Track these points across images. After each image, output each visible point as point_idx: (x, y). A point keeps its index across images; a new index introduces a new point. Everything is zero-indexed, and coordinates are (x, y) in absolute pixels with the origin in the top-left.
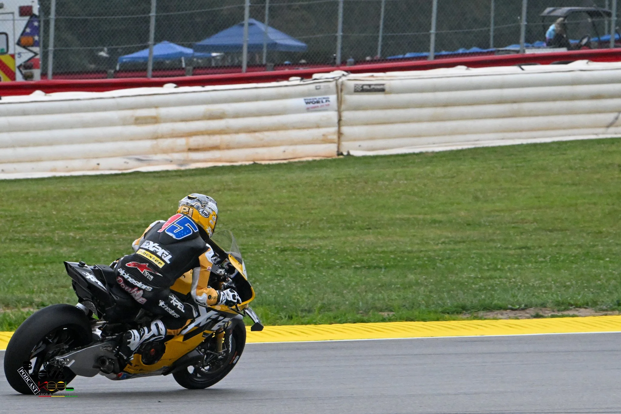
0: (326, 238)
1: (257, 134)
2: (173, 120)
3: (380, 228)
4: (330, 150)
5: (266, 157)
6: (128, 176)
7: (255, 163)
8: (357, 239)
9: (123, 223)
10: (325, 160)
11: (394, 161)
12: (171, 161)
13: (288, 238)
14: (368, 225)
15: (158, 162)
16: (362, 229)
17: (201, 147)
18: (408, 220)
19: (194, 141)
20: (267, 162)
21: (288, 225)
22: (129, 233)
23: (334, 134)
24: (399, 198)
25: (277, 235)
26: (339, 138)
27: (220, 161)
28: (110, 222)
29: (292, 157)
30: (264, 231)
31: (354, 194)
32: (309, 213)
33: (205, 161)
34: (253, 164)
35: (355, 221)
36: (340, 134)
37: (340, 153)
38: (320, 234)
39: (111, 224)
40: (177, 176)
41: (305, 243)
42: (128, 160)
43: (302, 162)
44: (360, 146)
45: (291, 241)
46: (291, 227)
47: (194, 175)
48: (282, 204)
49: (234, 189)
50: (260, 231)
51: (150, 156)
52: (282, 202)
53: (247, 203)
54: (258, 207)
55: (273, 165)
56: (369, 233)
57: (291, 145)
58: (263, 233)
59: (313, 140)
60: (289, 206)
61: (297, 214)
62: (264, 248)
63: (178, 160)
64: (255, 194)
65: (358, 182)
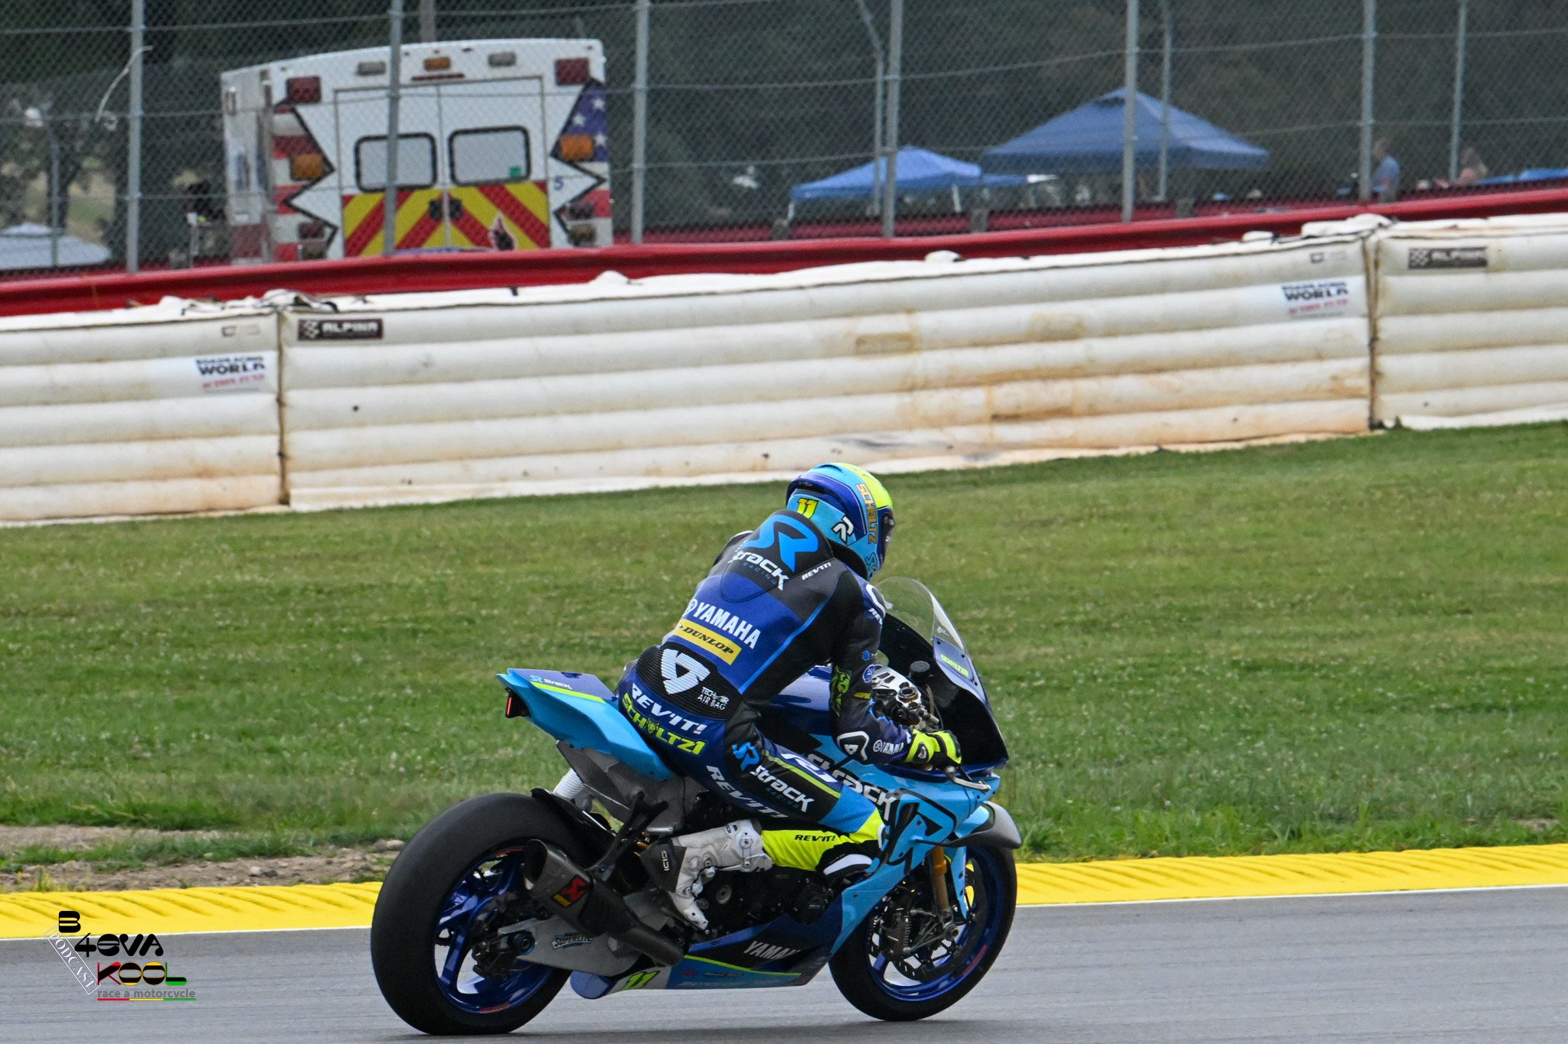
0: (1359, 636)
1: (1165, 378)
2: (952, 343)
3: (1494, 610)
4: (1350, 415)
5: (1190, 434)
7: (1161, 451)
8: (1435, 637)
10: (1338, 440)
11: (1517, 441)
12: (950, 447)
13: (1260, 637)
14: (1462, 603)
15: (915, 451)
16: (1447, 612)
17: (1023, 410)
19: (1008, 396)
20: (1192, 448)
21: (1260, 605)
23: (1360, 374)
24: (1536, 533)
25: (1233, 630)
26: (1373, 383)
27: (1074, 445)
29: (1252, 433)
30: (1200, 619)
31: (1421, 526)
32: (1311, 574)
33: (1036, 446)
34: (1157, 452)
35: (1428, 593)
36: (1375, 374)
37: (1376, 422)
38: (1342, 627)
40: (967, 483)
41: (1307, 649)
42: (839, 446)
43: (1281, 446)
44: (1426, 404)
45: (1270, 644)
46: (1266, 608)
47: (1011, 481)
48: (1239, 551)
49: (1116, 516)
50: (1189, 619)
51: (895, 434)
52: (1241, 546)
53: (1151, 550)
54: (1180, 560)
55: (1207, 455)
56: (1466, 623)
57: (1251, 403)
58: (1197, 624)
59: (1306, 391)
60: (1259, 557)
61: (1281, 575)
62: (1203, 663)
63: (966, 443)
64: (1170, 528)
65: (1428, 496)
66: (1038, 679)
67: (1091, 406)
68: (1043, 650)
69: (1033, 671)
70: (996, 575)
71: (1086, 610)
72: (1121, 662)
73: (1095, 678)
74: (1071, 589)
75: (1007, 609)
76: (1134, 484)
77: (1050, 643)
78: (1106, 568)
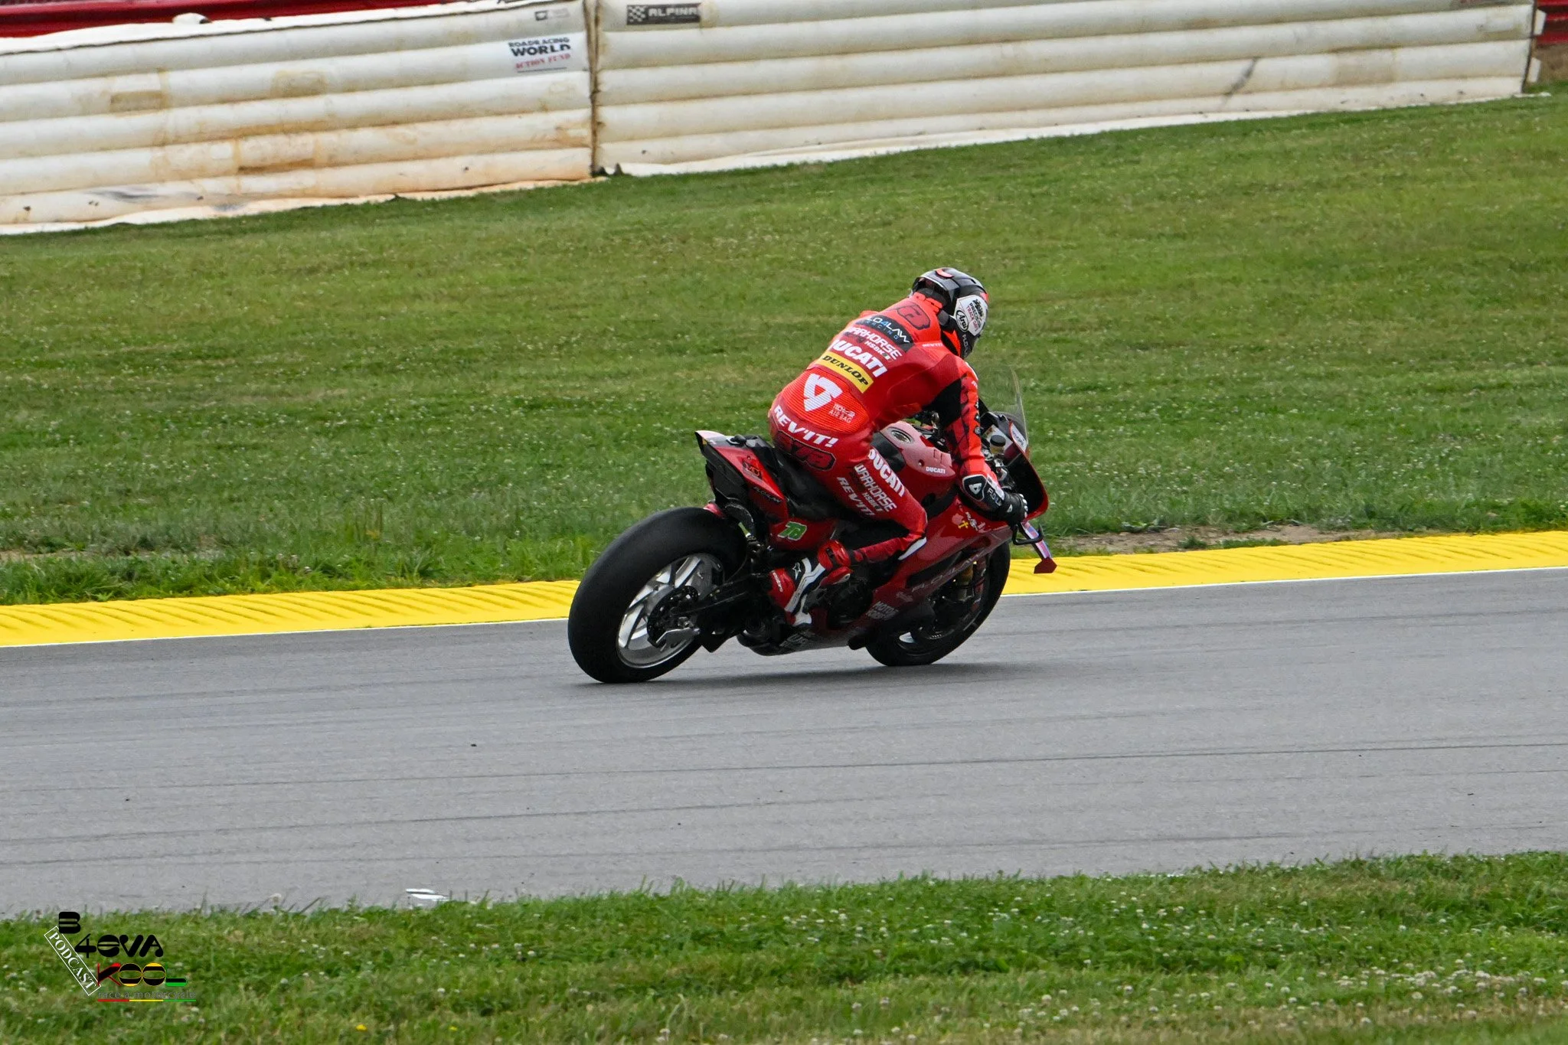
0: (624, 375)
1: (400, 130)
2: (200, 99)
3: (746, 349)
4: (573, 163)
5: (424, 182)
6: (105, 237)
7: (397, 198)
8: (696, 375)
9: (143, 349)
10: (565, 186)
11: (733, 187)
12: (201, 198)
13: (536, 377)
14: (715, 342)
15: (168, 202)
16: (702, 351)
17: (269, 162)
18: (804, 328)
19: (253, 149)
20: (428, 196)
21: (530, 347)
22: (160, 370)
23: (583, 125)
24: (772, 276)
25: (509, 372)
26: (594, 133)
27: (316, 195)
28: (109, 348)
29: (483, 182)
30: (476, 361)
31: (665, 270)
32: (571, 317)
33: (279, 196)
34: (393, 200)
35: (683, 334)
36: (596, 124)
37: (597, 169)
38: (610, 367)
39: (112, 352)
40: (220, 232)
41: (581, 388)
42: (96, 199)
43: (511, 193)
44: (644, 152)
45: (547, 384)
46: (536, 350)
47: (264, 230)
48: (501, 296)
49: (376, 264)
50: (465, 360)
51: (148, 186)
52: (501, 291)
53: (417, 296)
54: (444, 306)
55: (443, 202)
56: (722, 361)
57: (481, 153)
58: (474, 365)
59: (532, 141)
60: (520, 301)
61: (543, 318)
62: (489, 401)
63: (215, 194)
64: (429, 274)
65: (663, 241)
66: (339, 419)
67: (331, 157)
68: (336, 392)
69: (334, 411)
70: (279, 321)
71: (369, 355)
72: (413, 402)
73: (392, 417)
74: (351, 333)
75: (296, 353)
76: (380, 230)
77: (342, 385)
78: (380, 314)
